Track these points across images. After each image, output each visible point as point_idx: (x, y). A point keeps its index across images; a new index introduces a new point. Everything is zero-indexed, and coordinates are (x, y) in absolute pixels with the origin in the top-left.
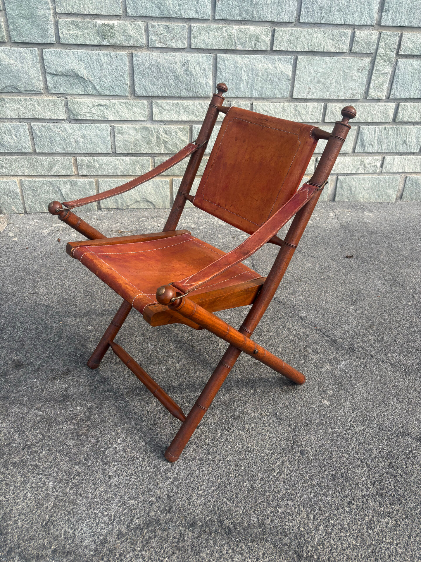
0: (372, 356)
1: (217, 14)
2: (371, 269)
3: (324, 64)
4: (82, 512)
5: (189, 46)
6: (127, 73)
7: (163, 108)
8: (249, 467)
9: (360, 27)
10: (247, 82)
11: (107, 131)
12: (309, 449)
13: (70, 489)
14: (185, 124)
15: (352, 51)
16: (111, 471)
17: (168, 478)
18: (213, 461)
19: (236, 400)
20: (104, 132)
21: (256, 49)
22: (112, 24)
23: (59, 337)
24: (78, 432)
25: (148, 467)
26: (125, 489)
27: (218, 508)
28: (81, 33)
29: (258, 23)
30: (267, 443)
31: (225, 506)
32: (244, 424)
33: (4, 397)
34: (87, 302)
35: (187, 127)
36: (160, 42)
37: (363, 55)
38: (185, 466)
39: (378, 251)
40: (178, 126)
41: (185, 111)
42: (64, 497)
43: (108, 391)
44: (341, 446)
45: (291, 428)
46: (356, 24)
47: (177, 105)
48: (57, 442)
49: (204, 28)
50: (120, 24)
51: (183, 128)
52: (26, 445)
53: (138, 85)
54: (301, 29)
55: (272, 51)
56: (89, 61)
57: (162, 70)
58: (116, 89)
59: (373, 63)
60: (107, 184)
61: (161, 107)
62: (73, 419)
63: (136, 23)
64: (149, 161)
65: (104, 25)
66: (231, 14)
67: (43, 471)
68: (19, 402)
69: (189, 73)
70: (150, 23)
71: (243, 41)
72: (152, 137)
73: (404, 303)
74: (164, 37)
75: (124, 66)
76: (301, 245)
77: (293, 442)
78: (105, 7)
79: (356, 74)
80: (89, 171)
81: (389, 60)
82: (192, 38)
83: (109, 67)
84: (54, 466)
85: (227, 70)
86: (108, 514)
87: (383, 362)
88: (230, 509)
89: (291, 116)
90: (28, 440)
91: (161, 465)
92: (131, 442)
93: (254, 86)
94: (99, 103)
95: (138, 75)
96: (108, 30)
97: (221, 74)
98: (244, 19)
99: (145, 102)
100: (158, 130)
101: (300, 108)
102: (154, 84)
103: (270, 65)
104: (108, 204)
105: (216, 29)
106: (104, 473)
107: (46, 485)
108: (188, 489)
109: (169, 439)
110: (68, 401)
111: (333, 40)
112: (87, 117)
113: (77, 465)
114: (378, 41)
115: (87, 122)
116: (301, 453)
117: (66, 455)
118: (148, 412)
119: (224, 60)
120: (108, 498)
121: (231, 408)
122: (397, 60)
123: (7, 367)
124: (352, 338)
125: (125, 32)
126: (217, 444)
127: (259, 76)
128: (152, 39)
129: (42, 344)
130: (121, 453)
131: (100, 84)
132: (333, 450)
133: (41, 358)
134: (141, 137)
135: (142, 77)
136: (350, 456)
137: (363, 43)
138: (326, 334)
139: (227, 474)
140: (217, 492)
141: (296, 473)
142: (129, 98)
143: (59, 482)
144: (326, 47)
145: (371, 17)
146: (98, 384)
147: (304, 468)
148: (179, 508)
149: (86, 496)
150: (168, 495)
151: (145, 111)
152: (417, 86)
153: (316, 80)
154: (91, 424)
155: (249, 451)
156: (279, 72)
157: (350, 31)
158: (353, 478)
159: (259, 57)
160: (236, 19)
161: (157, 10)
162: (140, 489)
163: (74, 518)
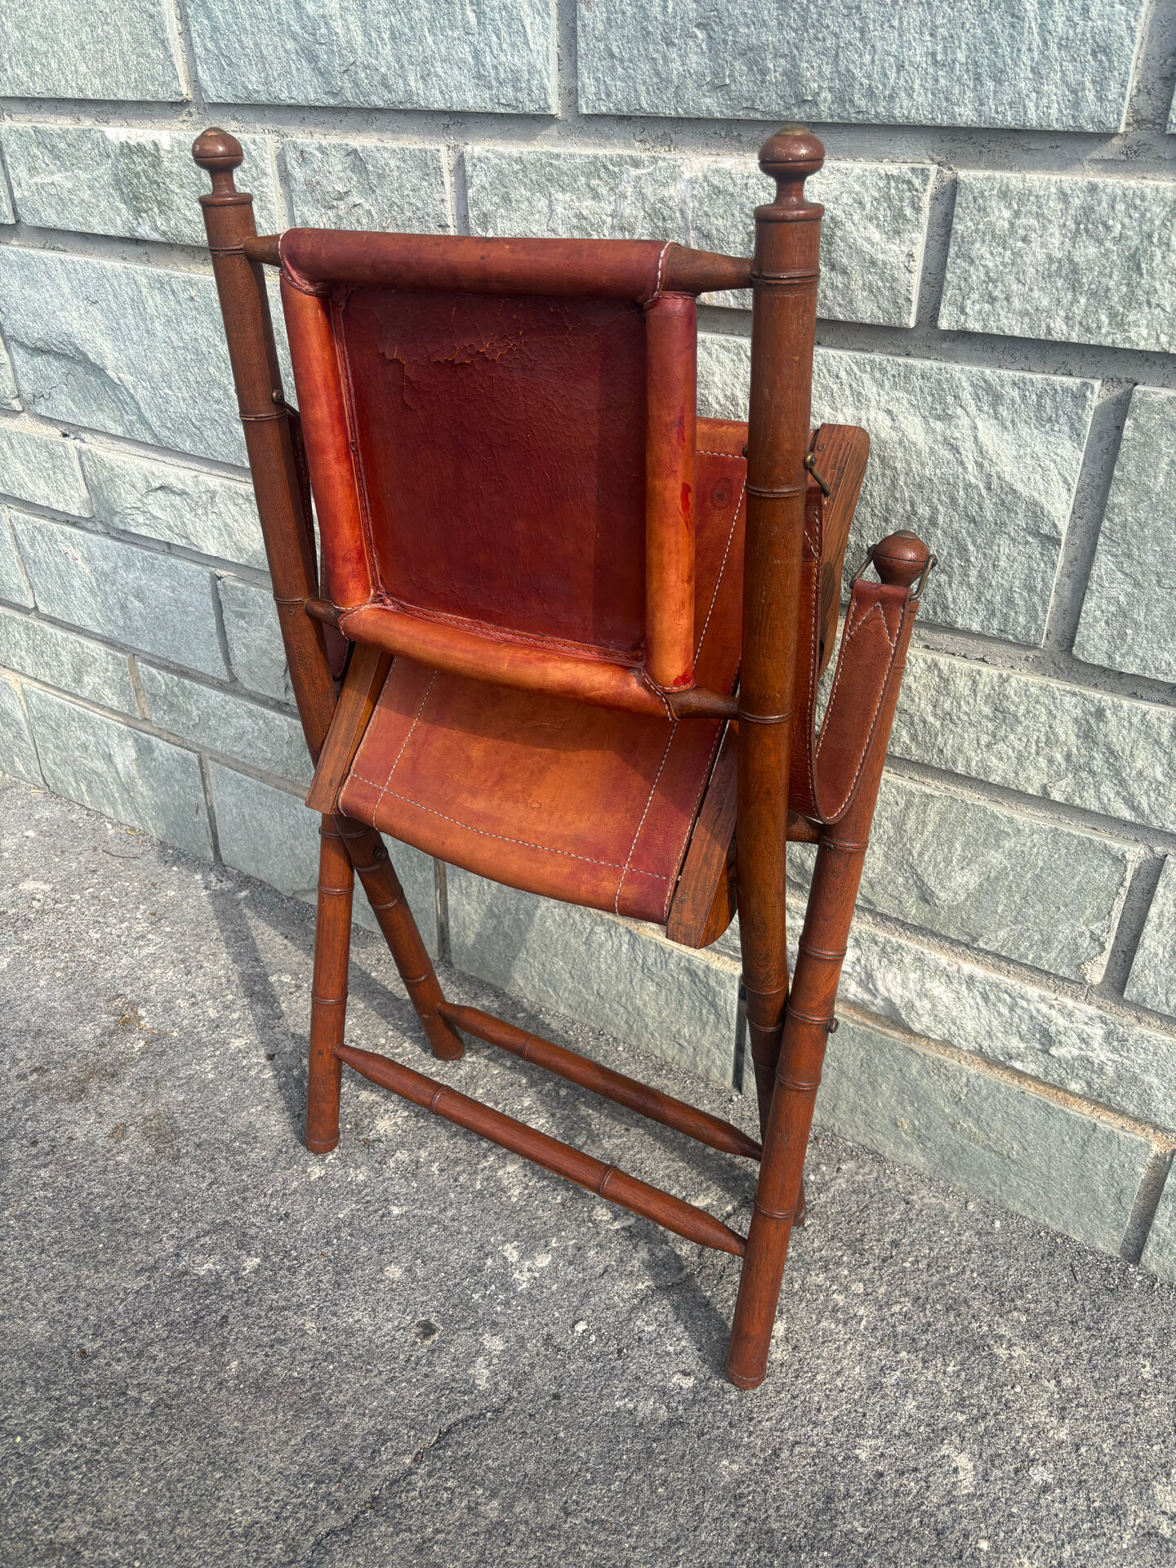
1: (589, 83)
22: (152, 146)
28: (70, 185)
49: (524, 169)
50: (179, 143)
56: (114, 306)
58: (210, 435)
65: (127, 150)
66: (664, 82)
70: (291, 136)
80: (175, 721)
83: (174, 337)
89: (1051, 761)
94: (166, 480)
96: (144, 171)
98: (741, 114)
101: (1114, 732)
105: (589, 175)
131: (156, 405)
156: (973, 475)
160: (695, 114)
161: (306, 70)
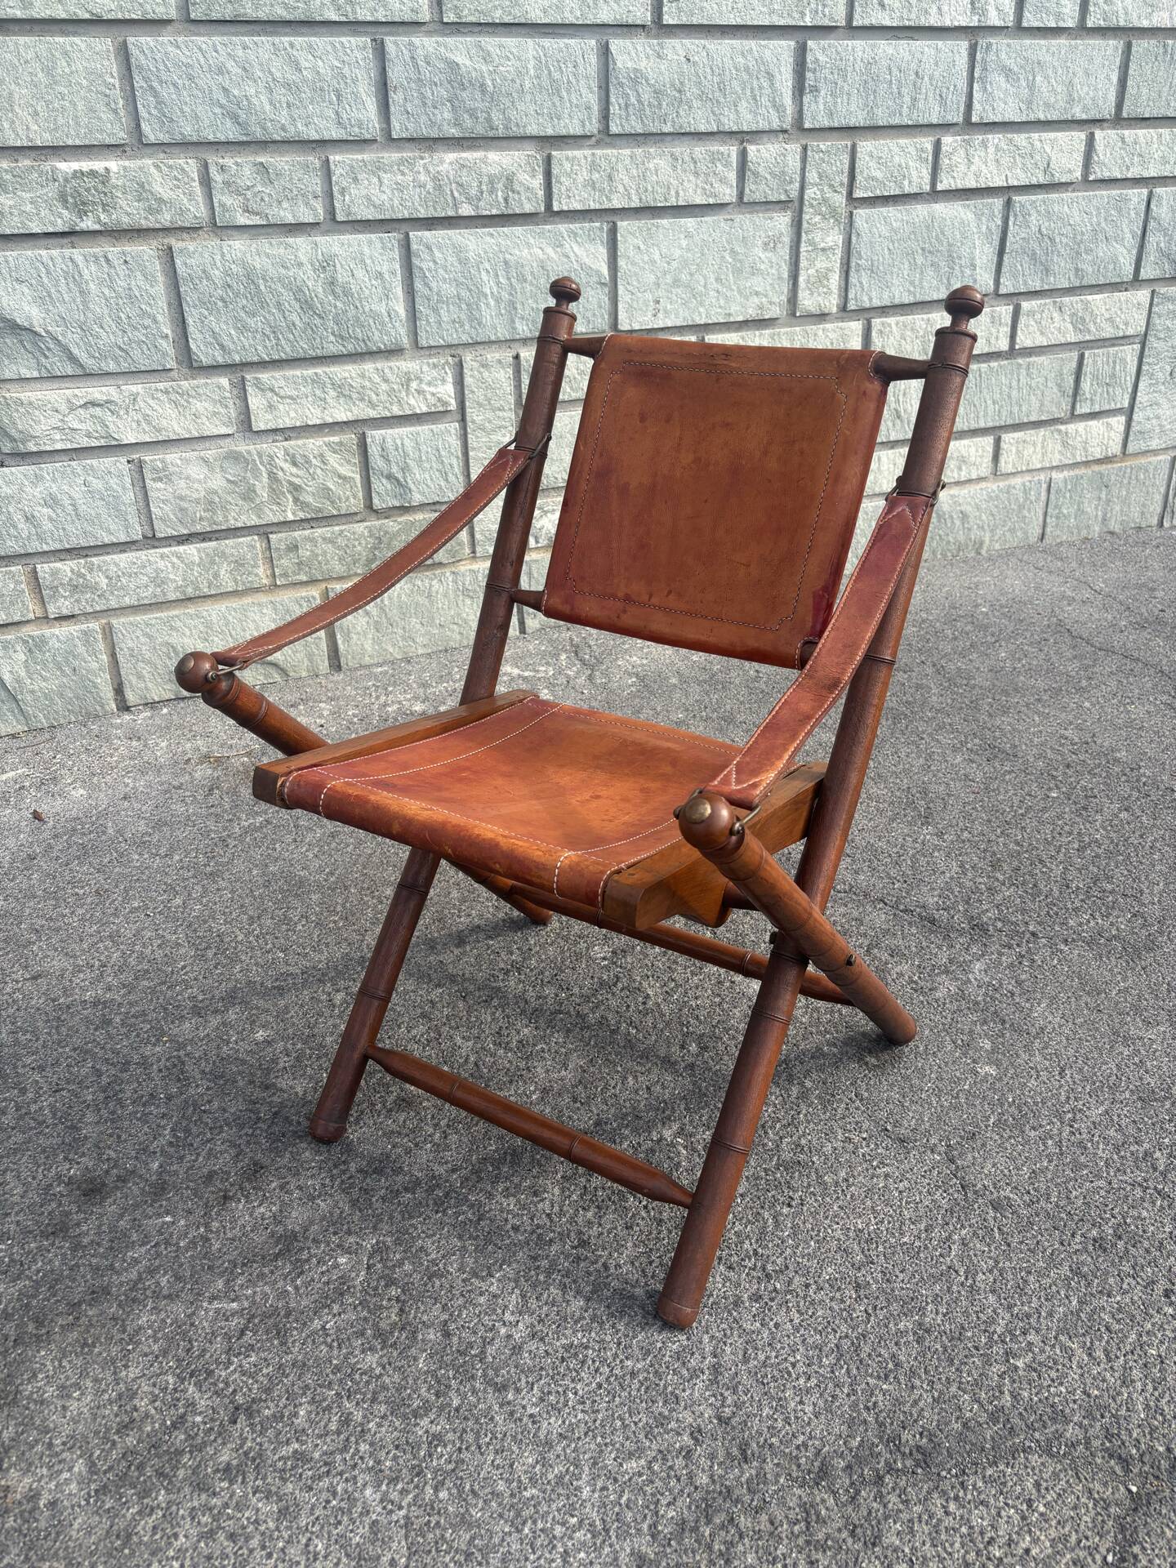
0: (1033, 934)
1: (396, 125)
2: (923, 732)
3: (682, 236)
4: (503, 1540)
5: (328, 217)
6: (162, 304)
7: (277, 395)
8: (888, 1280)
9: (755, 135)
10: (498, 300)
11: (121, 476)
12: (1007, 1192)
13: (436, 1489)
14: (342, 431)
15: (745, 200)
16: (529, 1402)
17: (695, 1373)
18: (790, 1292)
19: (766, 1122)
20: (113, 482)
21: (511, 212)
22: (102, 171)
23: (179, 1080)
24: (376, 1326)
25: (627, 1358)
26: (594, 1437)
27: (867, 1408)
28: (11, 203)
29: (505, 143)
30: (900, 1207)
31: (880, 1398)
32: (819, 1177)
33: (93, 1292)
34: (216, 967)
35: (350, 438)
36: (248, 212)
37: (771, 207)
38: (723, 1326)
39: (918, 687)
40: (326, 439)
41: (341, 394)
42: (429, 1515)
43: (406, 1189)
44: (1077, 1166)
45: (940, 1154)
46: (745, 129)
47: (316, 381)
48: (328, 1371)
49: (365, 166)
50: (125, 168)
51: (341, 443)
52: (237, 1409)
53: (200, 336)
54: (615, 151)
55: (551, 214)
56: (45, 280)
57: (262, 287)
58: (136, 353)
59: (797, 225)
60: (139, 633)
61: (272, 390)
62: (342, 1294)
63: (171, 162)
64: (253, 547)
65: (79, 175)
66: (433, 123)
67: (326, 1464)
68: (148, 1293)
69: (338, 290)
70: (213, 159)
71: (474, 192)
72: (256, 477)
73: (1040, 794)
74: (255, 195)
75: (152, 286)
76: (728, 707)
77: (962, 1187)
78: (77, 124)
79: (763, 256)
80: (78, 601)
81: (833, 212)
82: (336, 193)
83: (106, 291)
84: (353, 1439)
85: (441, 271)
86: (581, 1522)
87: (1066, 941)
88: (898, 1402)
90: (235, 1391)
91: (659, 1345)
92: (545, 1308)
93: (516, 309)
94: (89, 398)
95: (195, 306)
96: (94, 187)
97: (427, 285)
98: (467, 135)
99: (224, 381)
100: (270, 456)
102: (243, 329)
103: (550, 251)
104: (146, 688)
106: (512, 1414)
107: (355, 1500)
108: (763, 1384)
109: (643, 1271)
110: (302, 1249)
111: (696, 174)
112: (53, 441)
113: (422, 1417)
114: (803, 169)
115: (57, 458)
116: (994, 1208)
117: (374, 1400)
118: (548, 1215)
119: (429, 248)
120: (560, 1478)
121: (764, 1145)
122: (851, 213)
123: (60, 1205)
124: (967, 903)
125: (142, 190)
126: (778, 1246)
127: (525, 281)
128: (222, 205)
129: (137, 1112)
130: (533, 1345)
131: (85, 343)
132: (1064, 1179)
133: (155, 1153)
134: (224, 483)
135: (206, 313)
136: (1110, 1183)
137: (769, 177)
138: (902, 907)
139: (844, 1313)
140: (842, 1367)
141: (1010, 1260)
142: (174, 374)
143: (394, 1481)
144: (681, 193)
145: (779, 108)
146: (368, 1180)
147: (1022, 1242)
148: (766, 1440)
149: (492, 1493)
150: (719, 1419)
151: (226, 407)
152: (906, 273)
153: (669, 279)
154: (403, 1291)
155: (869, 1241)
156: (576, 266)
157: (735, 148)
158: (1144, 1231)
159: (518, 230)
160: (447, 136)
161: (229, 123)
162: (636, 1423)
163: (488, 1563)
